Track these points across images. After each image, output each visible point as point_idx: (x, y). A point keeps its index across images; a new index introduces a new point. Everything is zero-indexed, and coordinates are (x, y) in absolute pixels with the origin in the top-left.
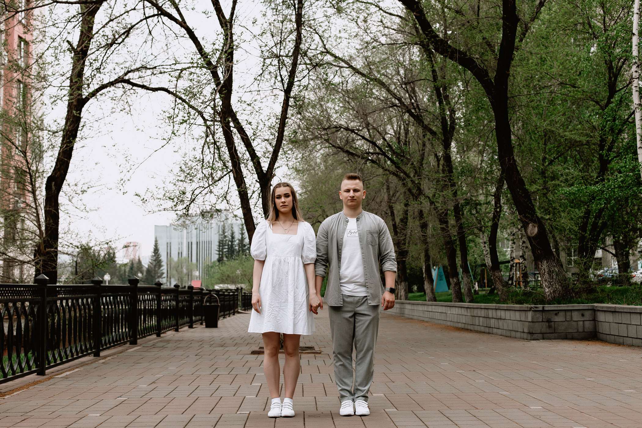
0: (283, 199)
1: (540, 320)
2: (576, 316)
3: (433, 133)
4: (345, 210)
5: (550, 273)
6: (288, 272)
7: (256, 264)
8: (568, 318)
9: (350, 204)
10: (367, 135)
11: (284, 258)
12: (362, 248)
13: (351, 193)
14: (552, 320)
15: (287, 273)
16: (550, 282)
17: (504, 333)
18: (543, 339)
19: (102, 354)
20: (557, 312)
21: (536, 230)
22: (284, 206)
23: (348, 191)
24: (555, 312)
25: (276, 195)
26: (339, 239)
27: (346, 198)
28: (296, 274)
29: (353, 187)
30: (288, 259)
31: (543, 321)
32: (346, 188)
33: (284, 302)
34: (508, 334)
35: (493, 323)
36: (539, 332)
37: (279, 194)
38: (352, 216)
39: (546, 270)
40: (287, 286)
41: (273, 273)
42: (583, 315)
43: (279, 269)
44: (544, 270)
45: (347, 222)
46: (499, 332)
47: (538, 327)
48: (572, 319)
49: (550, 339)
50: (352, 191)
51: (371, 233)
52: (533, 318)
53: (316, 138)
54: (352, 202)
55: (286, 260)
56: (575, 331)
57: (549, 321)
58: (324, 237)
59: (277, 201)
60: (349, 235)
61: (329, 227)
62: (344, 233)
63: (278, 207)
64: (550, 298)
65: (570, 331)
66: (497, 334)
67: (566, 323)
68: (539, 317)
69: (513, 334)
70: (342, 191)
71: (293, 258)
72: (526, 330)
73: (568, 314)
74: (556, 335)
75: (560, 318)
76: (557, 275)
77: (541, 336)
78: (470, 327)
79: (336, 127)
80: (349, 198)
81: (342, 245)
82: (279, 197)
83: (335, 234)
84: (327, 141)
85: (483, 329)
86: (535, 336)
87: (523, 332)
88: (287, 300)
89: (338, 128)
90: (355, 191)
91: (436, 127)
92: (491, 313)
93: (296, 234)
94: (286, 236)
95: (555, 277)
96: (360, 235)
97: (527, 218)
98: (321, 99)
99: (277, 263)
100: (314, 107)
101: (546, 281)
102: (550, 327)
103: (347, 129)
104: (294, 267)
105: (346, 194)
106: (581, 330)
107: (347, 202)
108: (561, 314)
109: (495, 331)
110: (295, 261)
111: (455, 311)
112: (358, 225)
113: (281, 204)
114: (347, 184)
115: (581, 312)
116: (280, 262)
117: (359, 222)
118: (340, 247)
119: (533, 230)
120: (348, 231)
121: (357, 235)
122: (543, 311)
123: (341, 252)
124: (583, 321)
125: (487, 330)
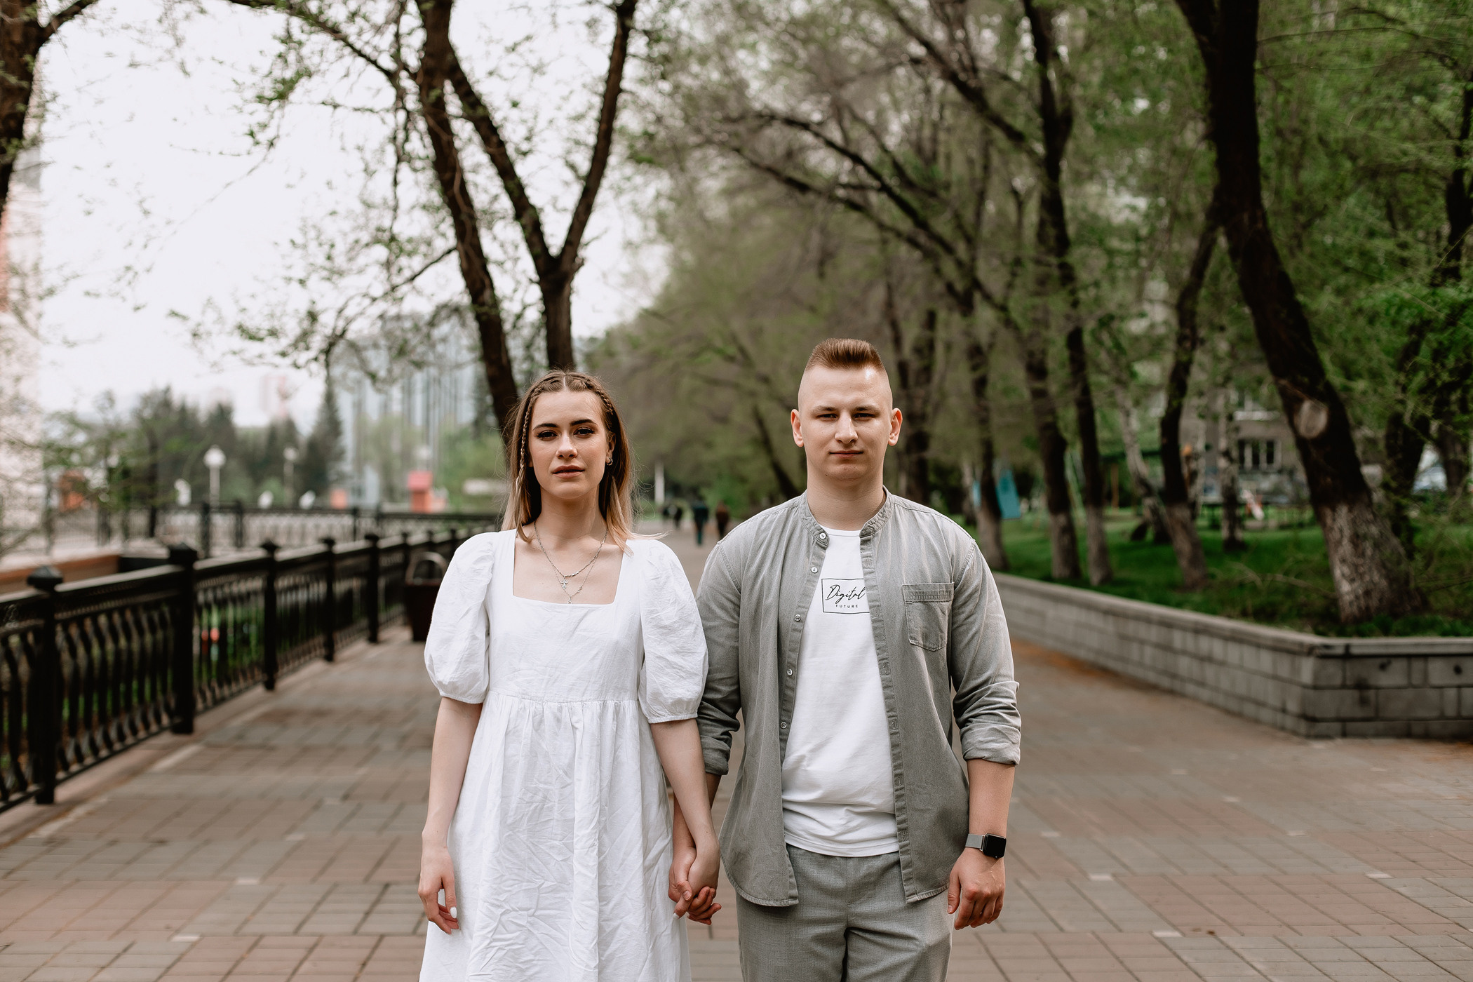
0: (566, 443)
1: (1338, 681)
2: (1439, 673)
3: (1016, 137)
4: (814, 494)
5: (1357, 539)
6: (571, 766)
7: (444, 716)
8: (1417, 679)
9: (836, 468)
10: (836, 136)
11: (555, 705)
12: (884, 665)
13: (846, 427)
14: (1372, 682)
15: (569, 770)
16: (1356, 567)
17: (1221, 700)
18: (1344, 734)
19: (62, 793)
20: (1385, 661)
21: (1321, 420)
22: (568, 472)
23: (830, 414)
24: (1379, 661)
25: (537, 421)
26: (788, 622)
27: (823, 443)
28: (607, 773)
29: (850, 398)
30: (572, 713)
31: (1344, 686)
32: (823, 403)
33: (554, 890)
34: (1233, 705)
35: (1184, 665)
36: (1332, 714)
37: (548, 419)
38: (844, 521)
39: (1347, 532)
40: (569, 824)
41: (507, 770)
42: (1458, 670)
43: (533, 753)
44: (1341, 531)
45: (824, 545)
46: (1205, 694)
47: (1330, 703)
48: (1425, 683)
49: (1363, 735)
50: (845, 418)
51: (924, 598)
52: (1316, 675)
53: (708, 142)
54: (845, 461)
55: (565, 716)
56: (1435, 714)
57: (1361, 686)
58: (723, 608)
59: (539, 448)
60: (830, 605)
61: (746, 565)
62: (807, 595)
63: (541, 475)
64: (1355, 609)
65: (1421, 713)
66: (1195, 699)
67: (1409, 693)
68: (1334, 672)
69: (1249, 709)
70: (802, 413)
71: (595, 706)
72: (1293, 706)
73: (1418, 665)
74: (1380, 725)
75: (1392, 678)
76: (1377, 546)
77: (1337, 726)
78: (1112, 664)
79: (760, 115)
80: (835, 447)
81: (799, 647)
82: (550, 432)
83: (770, 600)
84: (738, 151)
85: (1152, 677)
86: (1322, 727)
87: (1284, 711)
88: (563, 884)
89: (768, 118)
90: (861, 414)
91: (1023, 116)
92: (1178, 639)
93: (609, 597)
94: (568, 612)
95: (1369, 552)
96: (875, 608)
97: (1296, 383)
98: (723, 40)
99: (526, 728)
100: (703, 60)
101: (1343, 561)
102: (1363, 702)
103: (792, 122)
104: (600, 745)
105: (821, 429)
106: (1450, 711)
107: (826, 461)
108: (1398, 666)
109: (1190, 689)
110: (602, 716)
111: (1071, 614)
112: (866, 561)
113: (557, 464)
114: (825, 388)
115: (1454, 661)
116: (538, 724)
117: (871, 550)
118: (790, 656)
119: (1314, 419)
120: (828, 585)
121: (863, 604)
122: (1347, 656)
123: (795, 678)
124: (1459, 687)
125: (1165, 682)
